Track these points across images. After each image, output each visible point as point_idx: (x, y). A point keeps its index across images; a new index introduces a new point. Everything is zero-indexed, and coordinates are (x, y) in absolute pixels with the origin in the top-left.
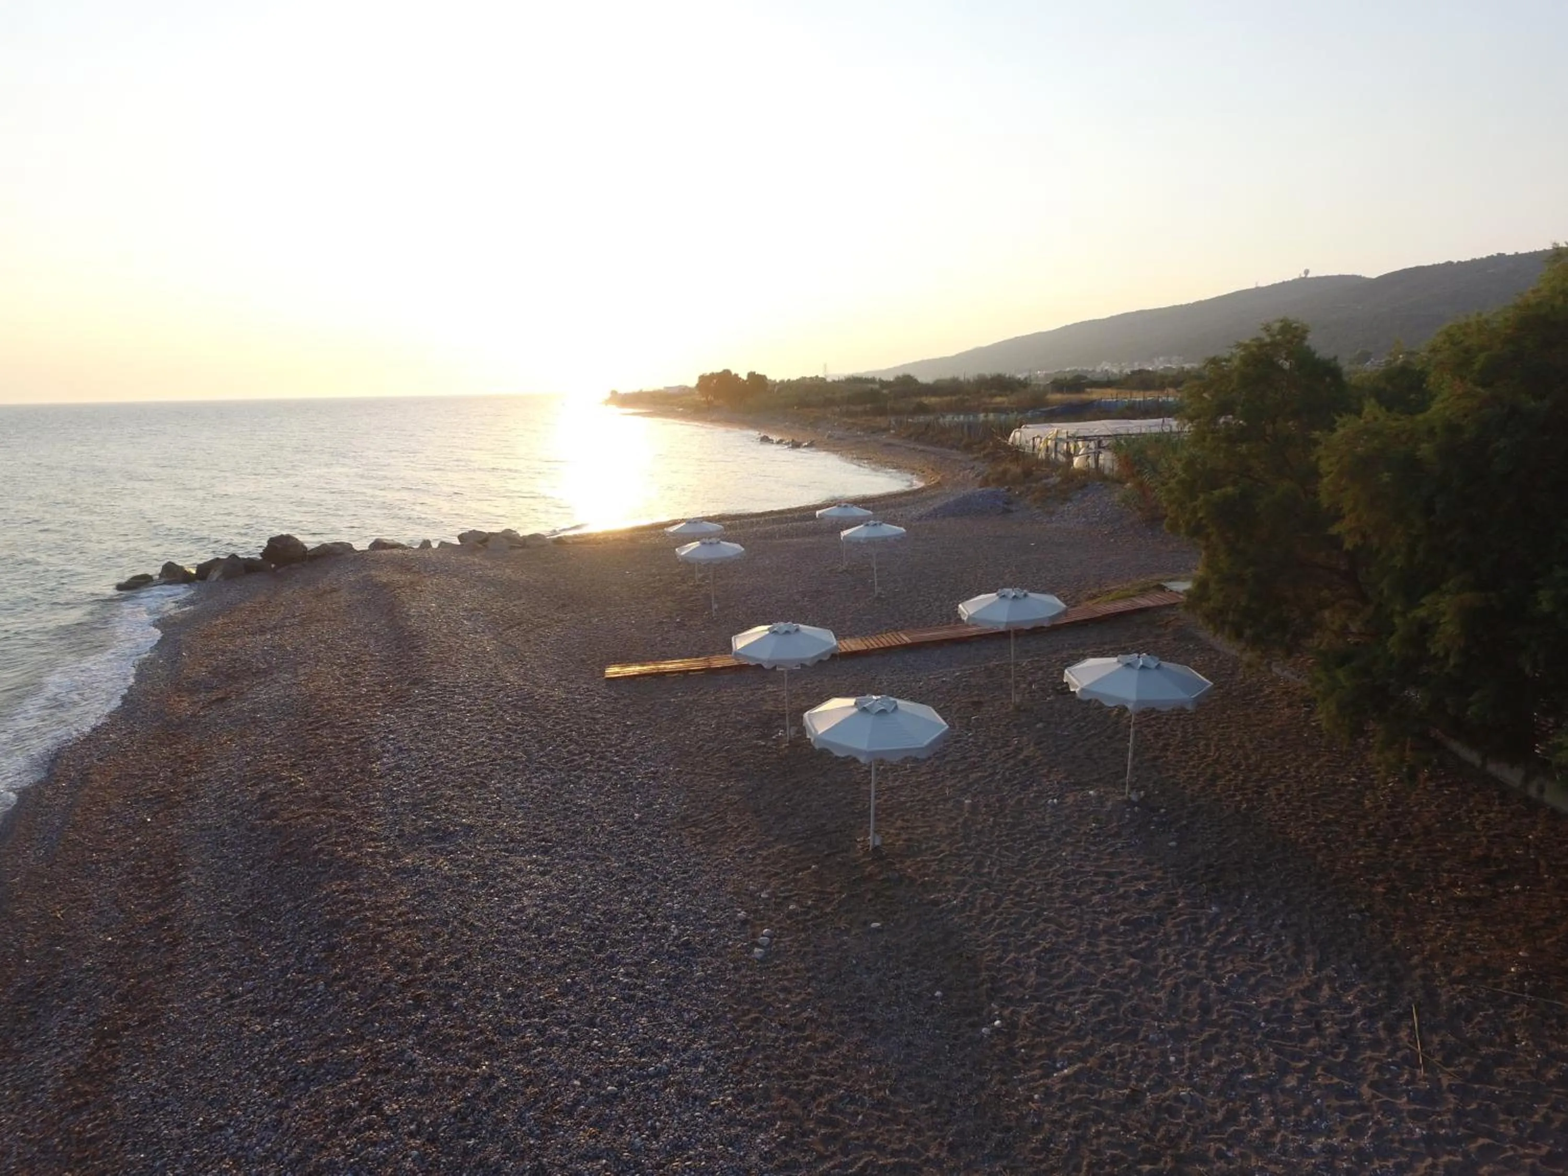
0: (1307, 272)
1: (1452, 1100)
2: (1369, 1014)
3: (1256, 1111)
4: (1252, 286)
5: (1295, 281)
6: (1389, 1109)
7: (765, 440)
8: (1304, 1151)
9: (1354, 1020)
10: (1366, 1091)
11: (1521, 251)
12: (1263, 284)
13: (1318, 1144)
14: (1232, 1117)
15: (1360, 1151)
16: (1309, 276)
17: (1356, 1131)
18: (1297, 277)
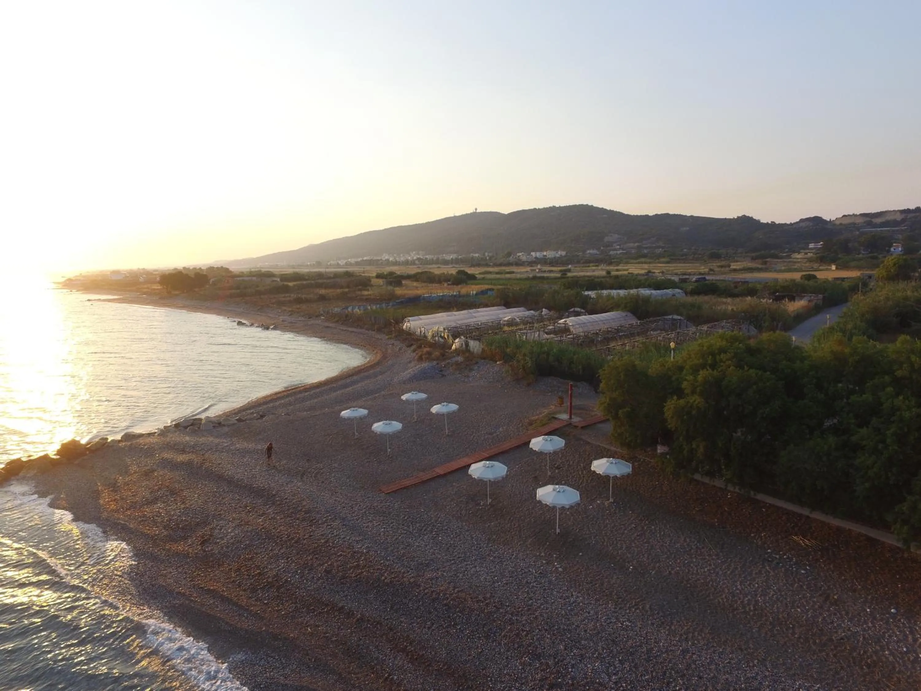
0: (476, 209)
1: (721, 554)
2: (698, 542)
3: (692, 568)
4: (452, 215)
5: (471, 213)
6: (713, 559)
7: (240, 323)
8: (704, 572)
9: (696, 544)
10: (707, 557)
11: (561, 206)
12: (458, 214)
13: (706, 569)
14: (689, 570)
15: (713, 568)
16: (477, 211)
17: (710, 565)
18: (472, 211)
